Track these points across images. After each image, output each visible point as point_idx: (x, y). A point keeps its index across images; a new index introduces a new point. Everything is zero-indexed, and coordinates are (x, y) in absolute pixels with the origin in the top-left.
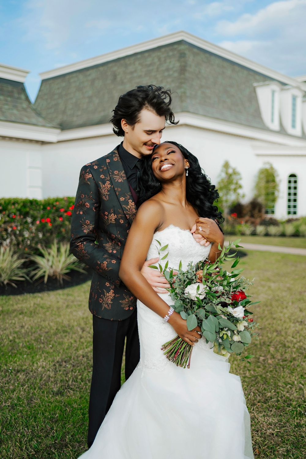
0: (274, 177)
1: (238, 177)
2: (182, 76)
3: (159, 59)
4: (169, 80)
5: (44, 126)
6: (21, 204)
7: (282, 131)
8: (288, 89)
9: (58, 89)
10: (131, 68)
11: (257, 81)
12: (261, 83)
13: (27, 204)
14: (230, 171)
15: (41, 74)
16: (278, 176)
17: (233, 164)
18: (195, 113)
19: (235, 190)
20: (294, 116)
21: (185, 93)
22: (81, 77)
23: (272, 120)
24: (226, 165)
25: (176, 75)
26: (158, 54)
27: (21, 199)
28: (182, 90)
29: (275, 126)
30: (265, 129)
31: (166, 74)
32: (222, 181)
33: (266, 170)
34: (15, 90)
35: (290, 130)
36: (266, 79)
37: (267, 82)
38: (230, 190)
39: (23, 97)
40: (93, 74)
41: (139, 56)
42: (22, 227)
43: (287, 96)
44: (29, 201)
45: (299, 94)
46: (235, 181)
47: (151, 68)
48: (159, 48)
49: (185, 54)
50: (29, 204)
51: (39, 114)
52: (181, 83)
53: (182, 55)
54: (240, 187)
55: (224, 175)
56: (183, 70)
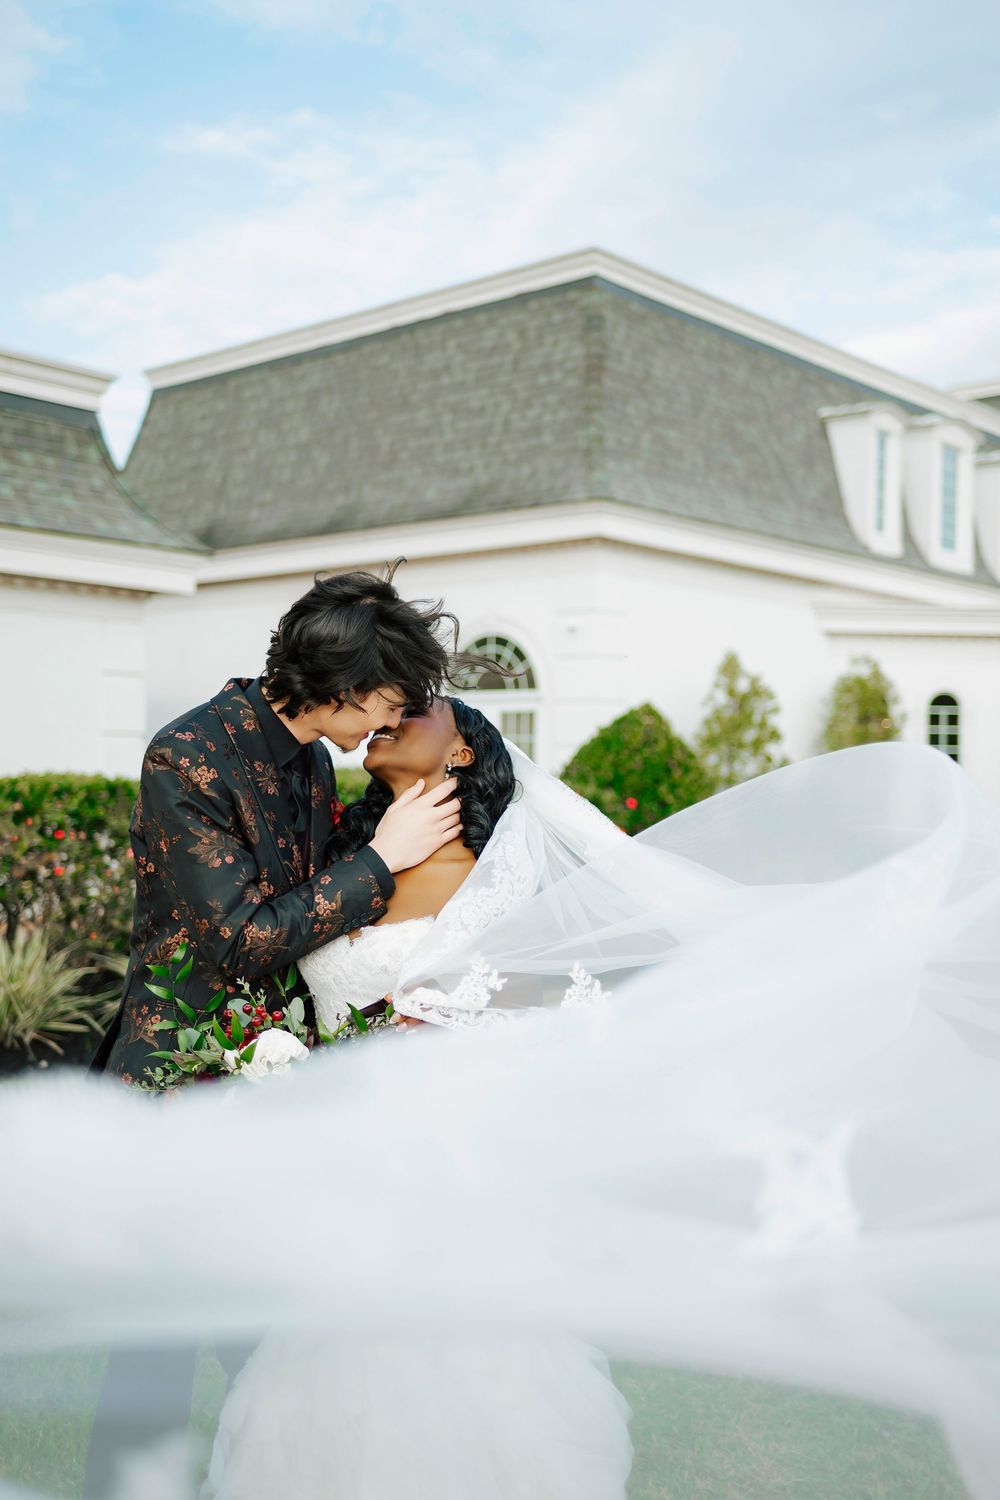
0: (884, 702)
1: (769, 705)
2: (593, 387)
3: (522, 333)
4: (552, 399)
5: (155, 546)
6: (82, 795)
7: (912, 558)
8: (929, 427)
9: (204, 418)
10: (433, 360)
11: (832, 401)
12: (844, 409)
13: (99, 794)
14: (743, 685)
15: (150, 373)
16: (896, 700)
17: (750, 664)
18: (632, 504)
19: (757, 745)
20: (949, 510)
21: (600, 439)
22: (276, 382)
23: (880, 525)
24: (731, 667)
25: (572, 382)
26: (518, 316)
27: (82, 777)
28: (593, 430)
29: (889, 543)
30: (857, 551)
31: (542, 380)
32: (717, 716)
33: (860, 683)
34: (69, 435)
35: (938, 556)
36: (858, 394)
37: (862, 406)
38: (740, 745)
39: (93, 454)
40: (315, 376)
41: (458, 323)
42: (81, 867)
43: (928, 450)
44: (104, 786)
45: (966, 443)
46: (756, 718)
47: (495, 360)
48: (522, 299)
49: (601, 318)
50: (104, 795)
51: (140, 509)
52: (589, 409)
53: (593, 322)
54: (775, 736)
55: (721, 698)
56: (594, 368)
